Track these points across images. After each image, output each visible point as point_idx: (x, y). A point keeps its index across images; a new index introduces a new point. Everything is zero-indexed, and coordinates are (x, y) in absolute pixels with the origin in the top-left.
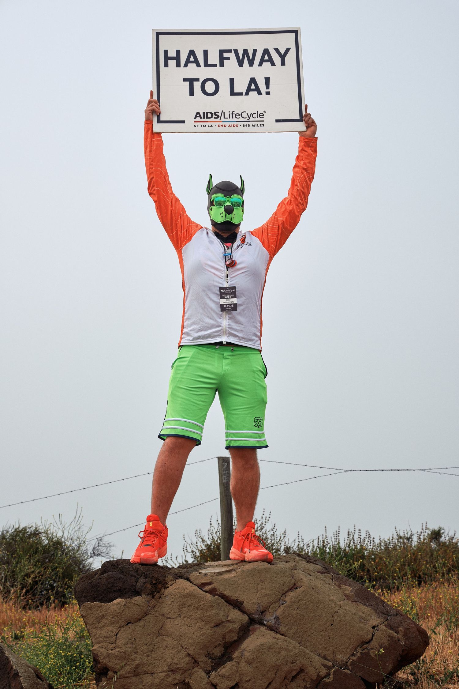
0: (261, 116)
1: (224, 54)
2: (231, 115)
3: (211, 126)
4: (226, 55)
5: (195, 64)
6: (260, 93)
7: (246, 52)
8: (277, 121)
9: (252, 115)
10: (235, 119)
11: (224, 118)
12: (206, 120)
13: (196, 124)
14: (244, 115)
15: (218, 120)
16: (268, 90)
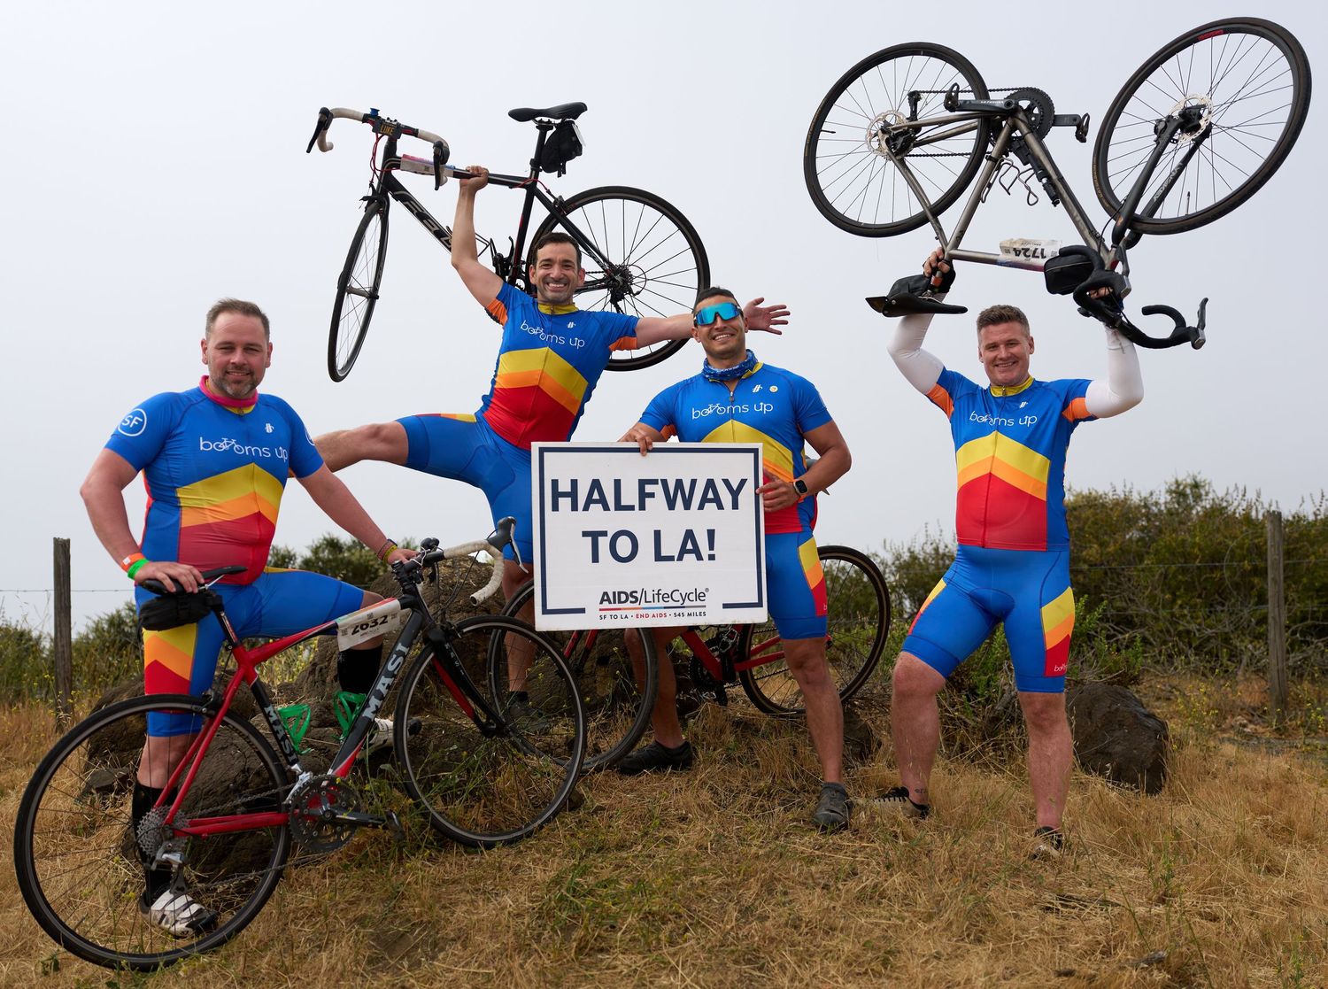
0: (701, 598)
1: (646, 486)
2: (656, 596)
3: (626, 617)
4: (649, 489)
5: (600, 505)
6: (699, 558)
7: (679, 483)
8: (726, 606)
9: (688, 595)
10: (662, 604)
11: (646, 602)
12: (617, 605)
13: (603, 613)
14: (676, 596)
15: (636, 605)
16: (712, 552)
